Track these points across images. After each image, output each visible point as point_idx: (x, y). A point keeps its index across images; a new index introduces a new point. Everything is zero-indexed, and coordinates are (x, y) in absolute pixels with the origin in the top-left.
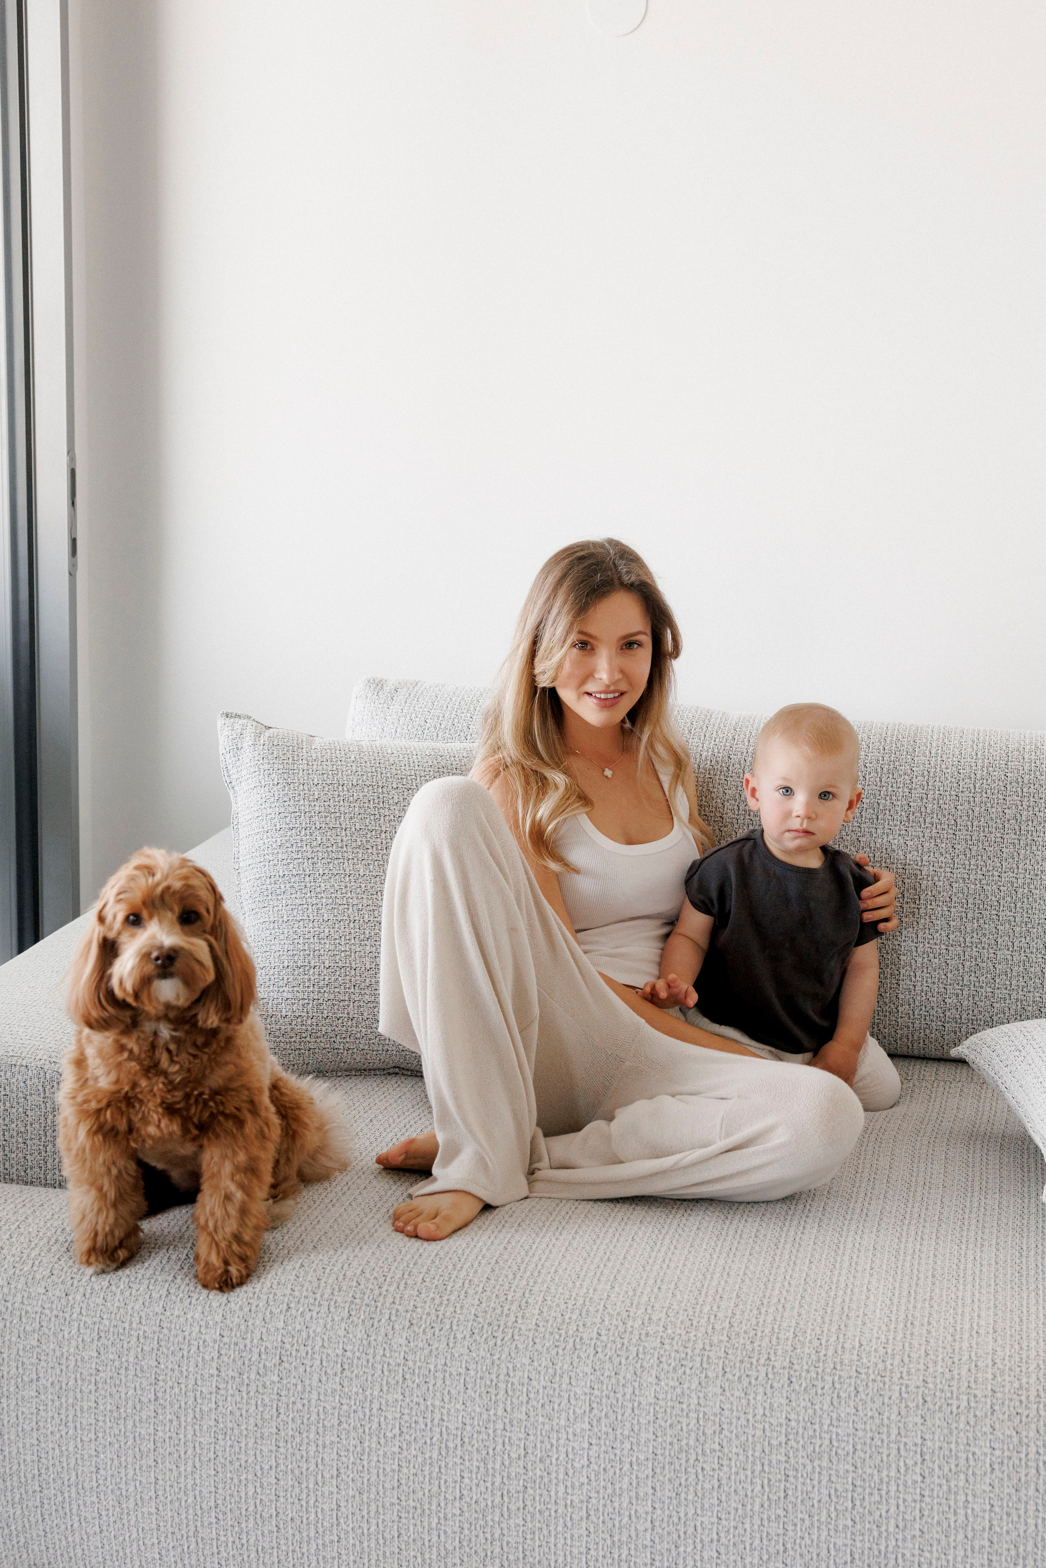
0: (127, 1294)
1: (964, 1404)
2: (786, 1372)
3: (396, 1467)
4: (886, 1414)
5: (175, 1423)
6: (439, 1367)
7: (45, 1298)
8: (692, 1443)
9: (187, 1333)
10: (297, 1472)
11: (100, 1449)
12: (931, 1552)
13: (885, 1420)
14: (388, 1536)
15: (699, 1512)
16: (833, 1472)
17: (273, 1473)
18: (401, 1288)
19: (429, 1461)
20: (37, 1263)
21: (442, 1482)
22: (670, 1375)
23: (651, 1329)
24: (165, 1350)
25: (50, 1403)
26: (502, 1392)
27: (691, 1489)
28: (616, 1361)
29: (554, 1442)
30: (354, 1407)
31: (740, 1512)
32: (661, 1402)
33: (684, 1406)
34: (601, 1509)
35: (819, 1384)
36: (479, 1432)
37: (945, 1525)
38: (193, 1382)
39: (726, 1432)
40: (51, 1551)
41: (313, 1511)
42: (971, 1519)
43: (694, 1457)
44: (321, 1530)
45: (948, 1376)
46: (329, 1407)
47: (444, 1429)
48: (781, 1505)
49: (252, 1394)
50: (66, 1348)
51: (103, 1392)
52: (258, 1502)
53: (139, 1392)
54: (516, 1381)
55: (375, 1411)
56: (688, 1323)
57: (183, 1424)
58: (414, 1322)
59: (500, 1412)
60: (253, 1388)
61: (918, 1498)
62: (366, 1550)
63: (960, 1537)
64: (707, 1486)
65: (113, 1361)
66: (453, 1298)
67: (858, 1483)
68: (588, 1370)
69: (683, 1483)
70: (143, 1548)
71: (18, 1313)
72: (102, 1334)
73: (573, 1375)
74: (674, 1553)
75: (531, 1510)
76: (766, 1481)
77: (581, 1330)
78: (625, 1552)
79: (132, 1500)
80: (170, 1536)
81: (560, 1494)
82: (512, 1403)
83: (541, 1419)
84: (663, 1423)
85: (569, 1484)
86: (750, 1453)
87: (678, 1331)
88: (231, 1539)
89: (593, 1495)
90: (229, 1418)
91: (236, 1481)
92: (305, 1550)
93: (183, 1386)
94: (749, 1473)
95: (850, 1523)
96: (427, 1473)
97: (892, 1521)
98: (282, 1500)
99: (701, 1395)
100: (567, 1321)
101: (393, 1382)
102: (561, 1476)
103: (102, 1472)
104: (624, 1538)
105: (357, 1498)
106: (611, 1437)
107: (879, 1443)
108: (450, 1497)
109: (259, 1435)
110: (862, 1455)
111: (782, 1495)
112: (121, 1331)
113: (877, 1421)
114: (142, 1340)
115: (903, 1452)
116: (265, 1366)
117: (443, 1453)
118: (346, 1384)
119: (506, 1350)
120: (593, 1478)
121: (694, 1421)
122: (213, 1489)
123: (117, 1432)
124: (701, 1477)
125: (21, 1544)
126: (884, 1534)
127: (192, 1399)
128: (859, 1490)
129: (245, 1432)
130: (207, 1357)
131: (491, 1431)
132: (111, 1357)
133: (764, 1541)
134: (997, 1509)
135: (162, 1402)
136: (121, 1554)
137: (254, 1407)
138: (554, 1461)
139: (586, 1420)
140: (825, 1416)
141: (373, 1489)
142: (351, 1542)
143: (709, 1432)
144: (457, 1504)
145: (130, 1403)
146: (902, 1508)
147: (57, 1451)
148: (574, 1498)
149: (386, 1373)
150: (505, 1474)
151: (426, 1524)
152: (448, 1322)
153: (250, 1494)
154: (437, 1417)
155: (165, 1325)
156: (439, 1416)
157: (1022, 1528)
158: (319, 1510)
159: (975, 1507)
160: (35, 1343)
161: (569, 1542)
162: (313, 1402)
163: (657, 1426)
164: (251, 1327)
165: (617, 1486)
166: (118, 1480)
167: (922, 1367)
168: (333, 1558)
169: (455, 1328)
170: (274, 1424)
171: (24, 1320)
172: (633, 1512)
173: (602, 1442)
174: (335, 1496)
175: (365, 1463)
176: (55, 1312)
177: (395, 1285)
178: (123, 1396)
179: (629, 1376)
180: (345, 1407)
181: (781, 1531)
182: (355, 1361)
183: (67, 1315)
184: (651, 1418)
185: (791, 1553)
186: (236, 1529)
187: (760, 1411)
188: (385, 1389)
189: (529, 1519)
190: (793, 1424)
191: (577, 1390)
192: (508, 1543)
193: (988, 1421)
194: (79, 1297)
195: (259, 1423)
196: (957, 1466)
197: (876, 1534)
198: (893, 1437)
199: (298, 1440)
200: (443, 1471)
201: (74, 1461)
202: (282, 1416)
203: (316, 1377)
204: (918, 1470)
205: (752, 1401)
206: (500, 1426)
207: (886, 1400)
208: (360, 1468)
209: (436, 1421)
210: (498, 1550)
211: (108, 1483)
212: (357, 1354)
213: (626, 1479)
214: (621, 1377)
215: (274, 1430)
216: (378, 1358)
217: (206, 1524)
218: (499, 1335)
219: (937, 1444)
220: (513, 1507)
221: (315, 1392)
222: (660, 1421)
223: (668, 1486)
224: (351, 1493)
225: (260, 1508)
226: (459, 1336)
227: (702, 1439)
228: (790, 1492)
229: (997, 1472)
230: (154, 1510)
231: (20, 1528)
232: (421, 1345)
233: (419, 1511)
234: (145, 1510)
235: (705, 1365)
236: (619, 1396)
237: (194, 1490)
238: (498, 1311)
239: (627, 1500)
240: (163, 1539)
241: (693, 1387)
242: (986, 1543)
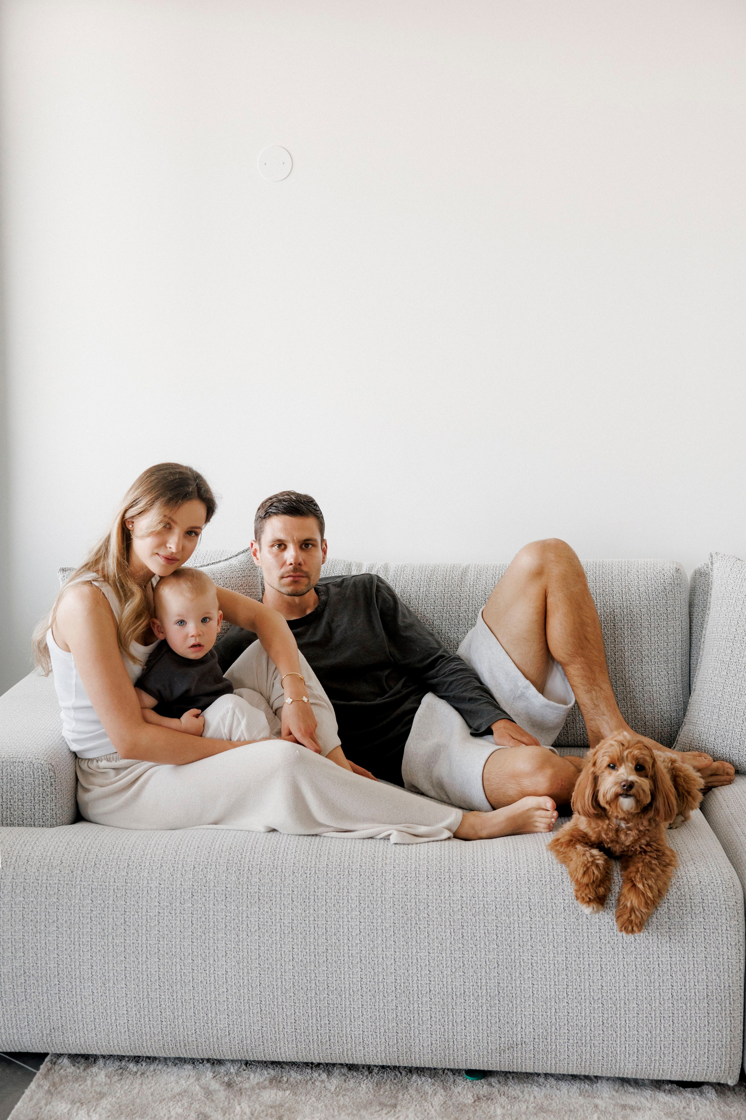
0: (106, 868)
1: (548, 880)
2: (459, 874)
3: (257, 947)
4: (510, 888)
5: (136, 935)
6: (278, 892)
7: (60, 875)
8: (413, 915)
9: (140, 885)
10: (203, 956)
11: (94, 955)
12: (537, 957)
13: (510, 892)
14: (254, 985)
15: (418, 951)
16: (486, 921)
17: (190, 957)
18: (253, 854)
19: (275, 942)
20: (52, 858)
21: (283, 952)
22: (401, 882)
23: (388, 862)
24: (129, 895)
25: (65, 933)
26: (312, 901)
27: (414, 939)
28: (371, 878)
29: (341, 923)
30: (233, 917)
31: (440, 948)
32: (396, 896)
33: (408, 897)
34: (367, 956)
35: (476, 878)
36: (301, 923)
37: (543, 942)
38: (145, 910)
39: (430, 907)
40: (64, 1018)
41: (213, 976)
42: (556, 937)
43: (415, 922)
44: (217, 986)
45: (539, 868)
46: (219, 919)
47: (282, 924)
48: (460, 942)
49: (177, 914)
50: (73, 901)
51: (95, 923)
52: (182, 974)
53: (115, 920)
54: (319, 894)
55: (244, 918)
56: (406, 857)
57: (140, 934)
58: (262, 870)
59: (312, 911)
60: (178, 911)
61: (529, 929)
62: (242, 994)
63: (551, 947)
64: (422, 937)
65: (100, 904)
66: (280, 856)
67: (499, 925)
68: (358, 884)
69: (410, 937)
70: (117, 1009)
71: (45, 885)
72: (94, 890)
73: (349, 887)
74: (406, 974)
75: (331, 961)
76: (452, 930)
77: (351, 865)
78: (381, 977)
79: (112, 981)
80: (133, 999)
81: (346, 951)
82: (318, 906)
83: (333, 913)
84: (398, 907)
85: (350, 945)
86: (443, 916)
87: (402, 861)
88: (167, 997)
89: (363, 949)
90: (166, 928)
91: (170, 963)
92: (208, 999)
93: (140, 914)
94: (443, 927)
95: (496, 946)
96: (274, 948)
97: (517, 943)
98: (195, 971)
99: (417, 890)
100: (343, 861)
101: (253, 902)
102: (345, 941)
103: (95, 968)
104: (380, 970)
105: (237, 966)
106: (371, 917)
107: (508, 903)
108: (287, 960)
109: (182, 937)
110: (500, 910)
111: (461, 936)
112: (104, 887)
113: (506, 892)
114: (116, 891)
115: (520, 907)
116: (184, 899)
117: (282, 937)
118: (228, 905)
119: (313, 879)
120: (362, 940)
121: (414, 904)
122: (158, 970)
123: (103, 943)
124: (418, 932)
125: (46, 1017)
126: (514, 950)
127: (145, 920)
128: (500, 928)
129: (174, 936)
130: (152, 896)
131: (307, 922)
132: (99, 902)
133: (453, 962)
134: (568, 930)
135: (128, 923)
136: (105, 1014)
137: (179, 922)
138: (342, 934)
139: (358, 910)
140: (480, 893)
141: (246, 961)
142: (234, 991)
143: (421, 908)
144: (291, 963)
145: (111, 927)
146: (521, 936)
147: (69, 959)
148: (353, 952)
149: (249, 897)
150: (316, 944)
151: (274, 976)
152: (280, 868)
153: (178, 970)
154: (278, 918)
155: (128, 881)
156: (279, 917)
157: (581, 939)
158: (216, 975)
159: (557, 930)
160: (55, 900)
161: (351, 976)
162: (211, 916)
163: (395, 909)
164: (175, 879)
165: (376, 943)
166: (104, 971)
167: (525, 865)
168: (224, 1001)
169: (284, 871)
170: (190, 930)
171: (49, 889)
172: (384, 956)
173: (366, 920)
174: (225, 966)
175: (240, 947)
176: (66, 882)
177: (249, 853)
178: (106, 923)
179: (379, 885)
180: (228, 918)
181: (461, 956)
182: (232, 893)
183: (73, 883)
184: (391, 904)
185: (467, 966)
186: (171, 990)
187: (447, 895)
188: (249, 906)
189: (329, 966)
190: (465, 899)
191: (352, 895)
192: (319, 981)
193: (561, 887)
194: (79, 872)
195: (182, 930)
196: (547, 910)
197: (509, 950)
198: (514, 899)
199: (203, 937)
200: (283, 946)
201: (78, 964)
202: (194, 925)
203: (212, 902)
204: (528, 915)
205: (443, 890)
206: (312, 919)
207: (510, 882)
208: (238, 950)
209: (278, 920)
210: (313, 985)
211: (98, 974)
212: (233, 889)
213: (380, 938)
214: (375, 886)
215: (191, 933)
216: (245, 890)
217: (153, 990)
218: (308, 872)
219: (537, 900)
220: (321, 961)
221: (211, 911)
222: (396, 906)
223: (402, 939)
224: (233, 964)
225: (183, 977)
226: (287, 875)
227: (418, 912)
228: (465, 934)
229: (567, 911)
230: (124, 986)
231: (46, 1008)
232: (267, 881)
233: (271, 969)
234: (119, 986)
235: (417, 875)
236: (374, 895)
237: (147, 971)
238: (306, 860)
239: (381, 949)
240: (128, 1002)
241: (413, 886)
242: (565, 949)
